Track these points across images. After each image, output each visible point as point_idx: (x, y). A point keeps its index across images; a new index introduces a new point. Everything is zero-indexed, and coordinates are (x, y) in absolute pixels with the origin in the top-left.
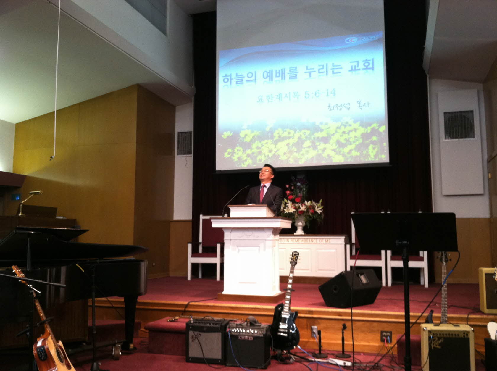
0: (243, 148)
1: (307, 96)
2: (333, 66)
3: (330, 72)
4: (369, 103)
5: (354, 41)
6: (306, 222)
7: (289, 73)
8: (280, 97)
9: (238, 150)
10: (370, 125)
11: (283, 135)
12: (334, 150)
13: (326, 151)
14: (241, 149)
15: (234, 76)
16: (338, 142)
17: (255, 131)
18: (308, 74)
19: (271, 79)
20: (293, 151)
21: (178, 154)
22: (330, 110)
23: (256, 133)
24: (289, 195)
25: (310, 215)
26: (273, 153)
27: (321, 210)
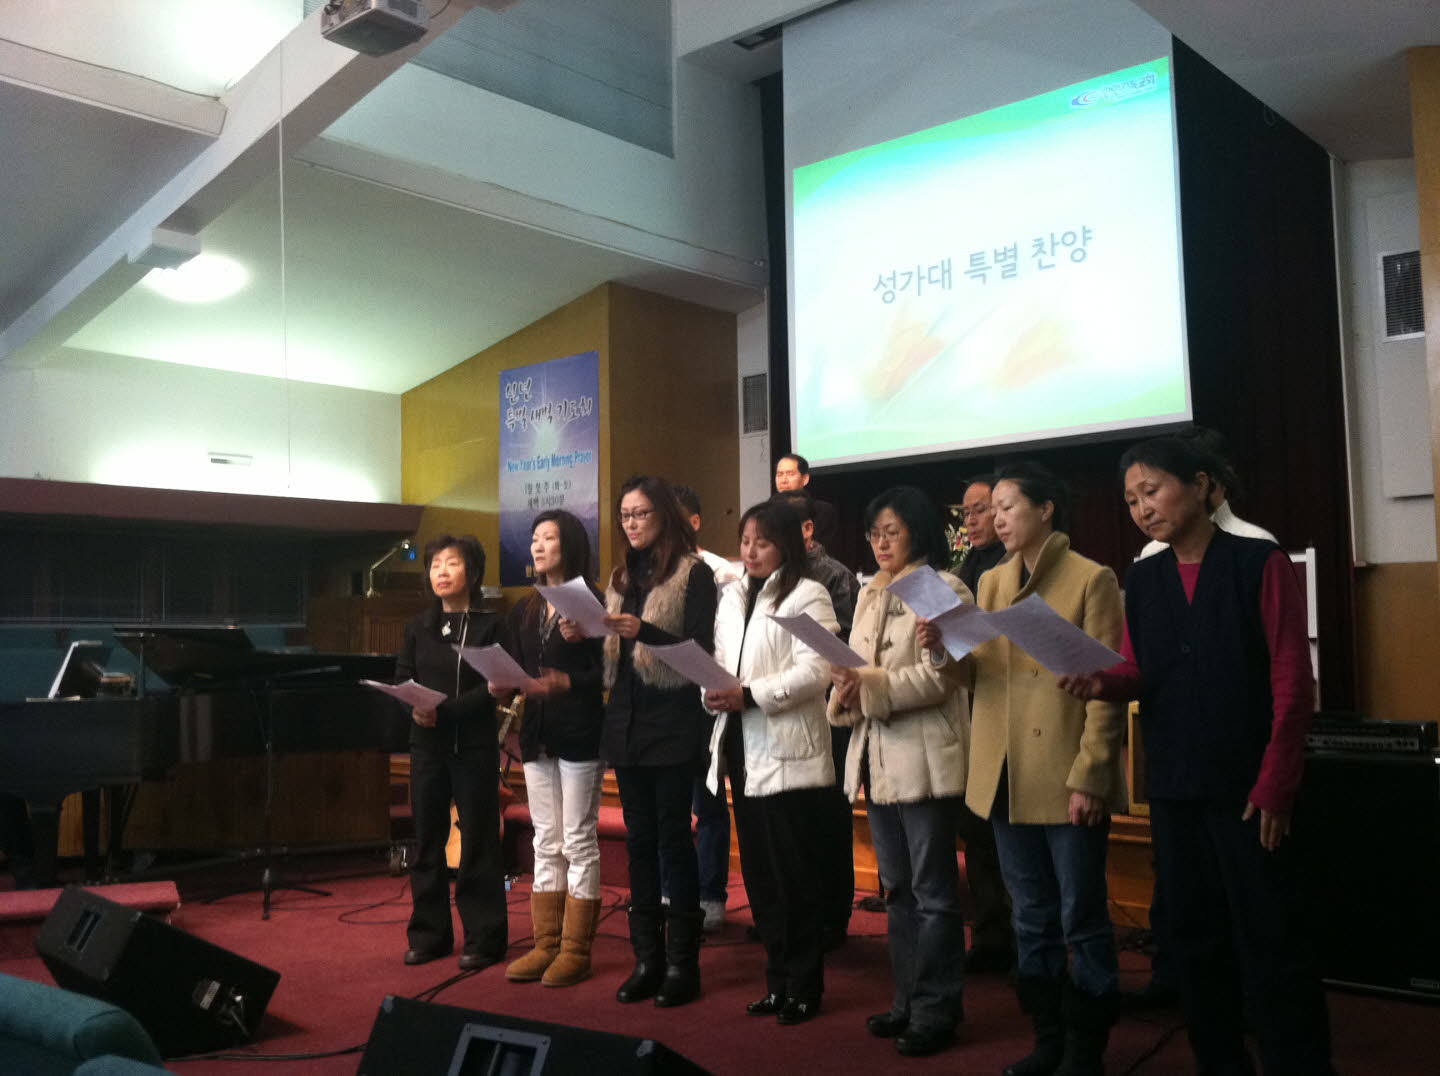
21: (746, 431)
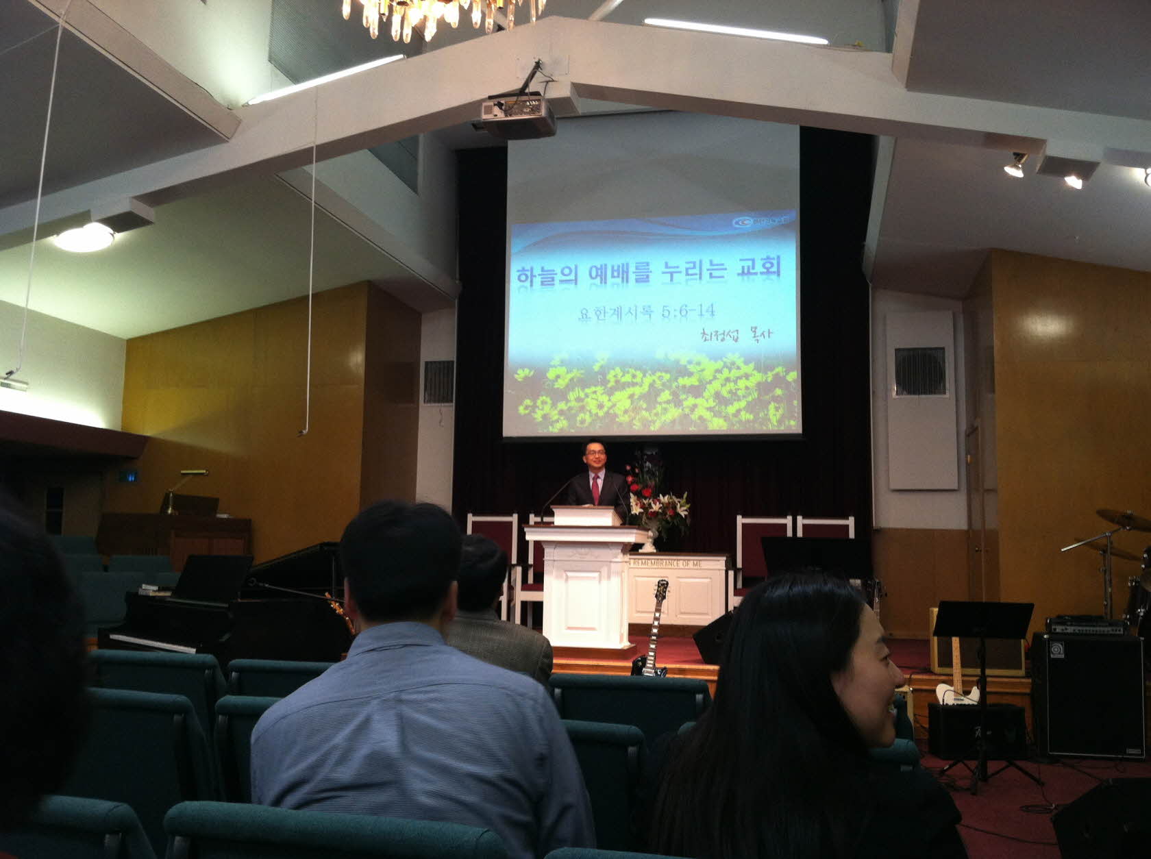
0: (551, 399)
1: (666, 313)
2: (711, 264)
3: (706, 274)
4: (771, 331)
5: (747, 224)
6: (660, 532)
7: (635, 272)
8: (618, 312)
9: (544, 403)
10: (772, 369)
11: (623, 380)
12: (710, 409)
13: (696, 410)
14: (548, 400)
15: (537, 271)
16: (717, 395)
17: (575, 371)
18: (669, 275)
19: (604, 280)
20: (641, 408)
21: (426, 401)
22: (705, 340)
23: (575, 373)
24: (632, 483)
25: (669, 519)
26: (605, 409)
27: (686, 510)
